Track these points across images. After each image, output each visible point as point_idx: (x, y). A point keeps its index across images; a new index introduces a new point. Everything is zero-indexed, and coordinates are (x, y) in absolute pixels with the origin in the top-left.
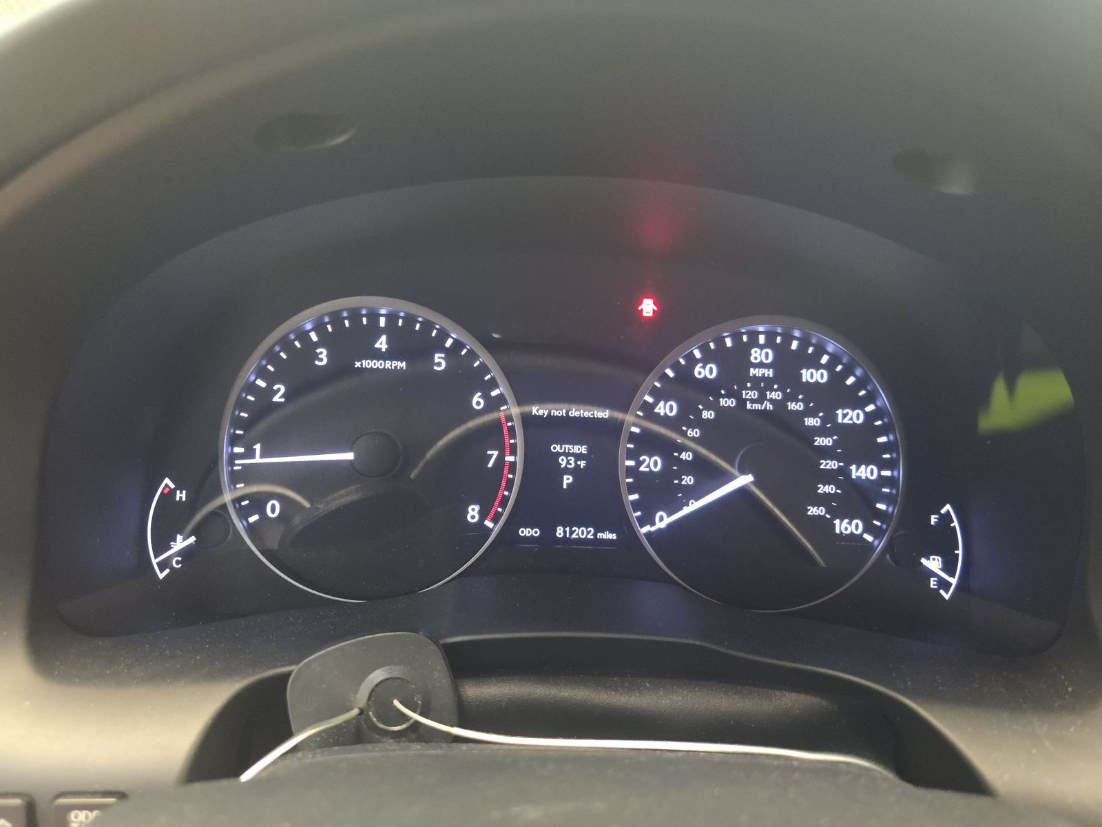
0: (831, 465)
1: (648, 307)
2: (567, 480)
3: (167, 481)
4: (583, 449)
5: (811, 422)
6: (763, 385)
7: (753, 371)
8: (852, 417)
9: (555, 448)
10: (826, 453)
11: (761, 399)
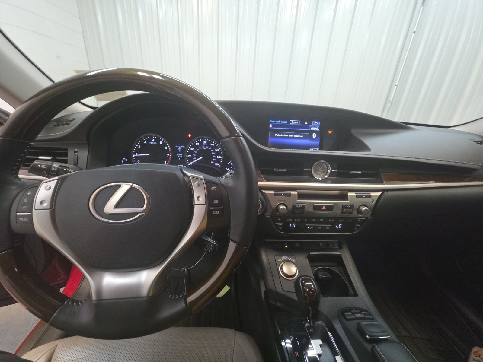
0: (214, 156)
1: (190, 136)
2: (179, 159)
3: (124, 158)
4: (182, 155)
5: (212, 151)
6: (205, 146)
7: (204, 144)
8: (217, 150)
9: (178, 155)
10: (214, 155)
11: (205, 148)
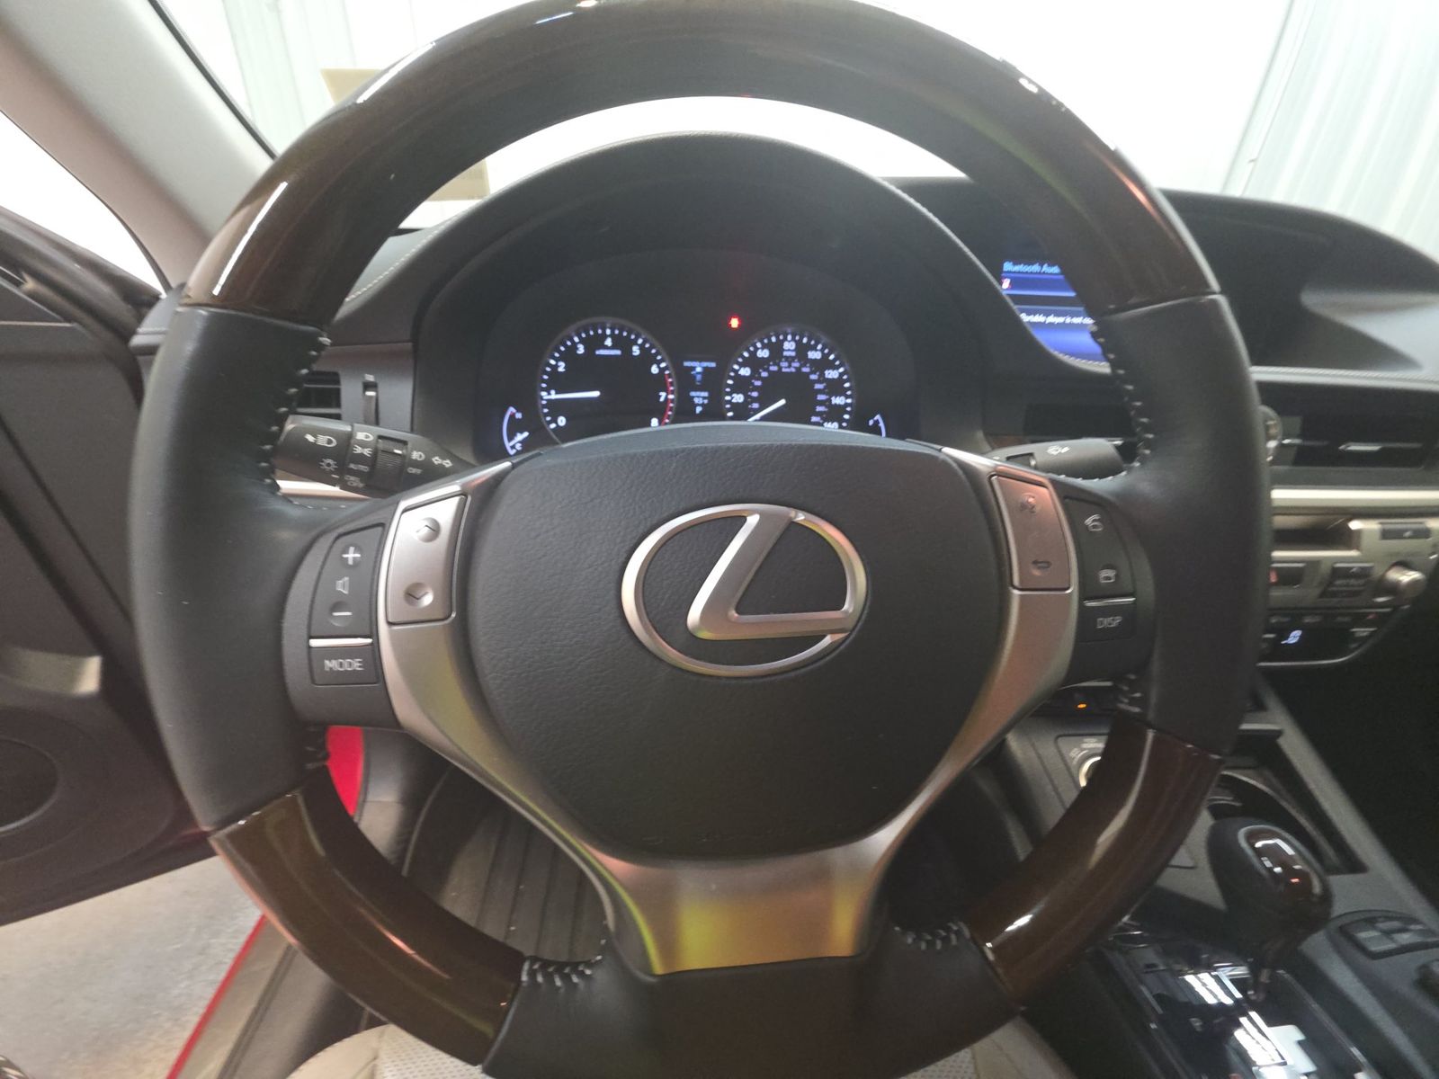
0: (821, 397)
1: (735, 323)
2: (699, 409)
3: (512, 410)
4: (706, 394)
5: (813, 377)
6: (790, 360)
7: (785, 353)
8: (832, 374)
9: (693, 394)
10: (820, 391)
11: (790, 366)
